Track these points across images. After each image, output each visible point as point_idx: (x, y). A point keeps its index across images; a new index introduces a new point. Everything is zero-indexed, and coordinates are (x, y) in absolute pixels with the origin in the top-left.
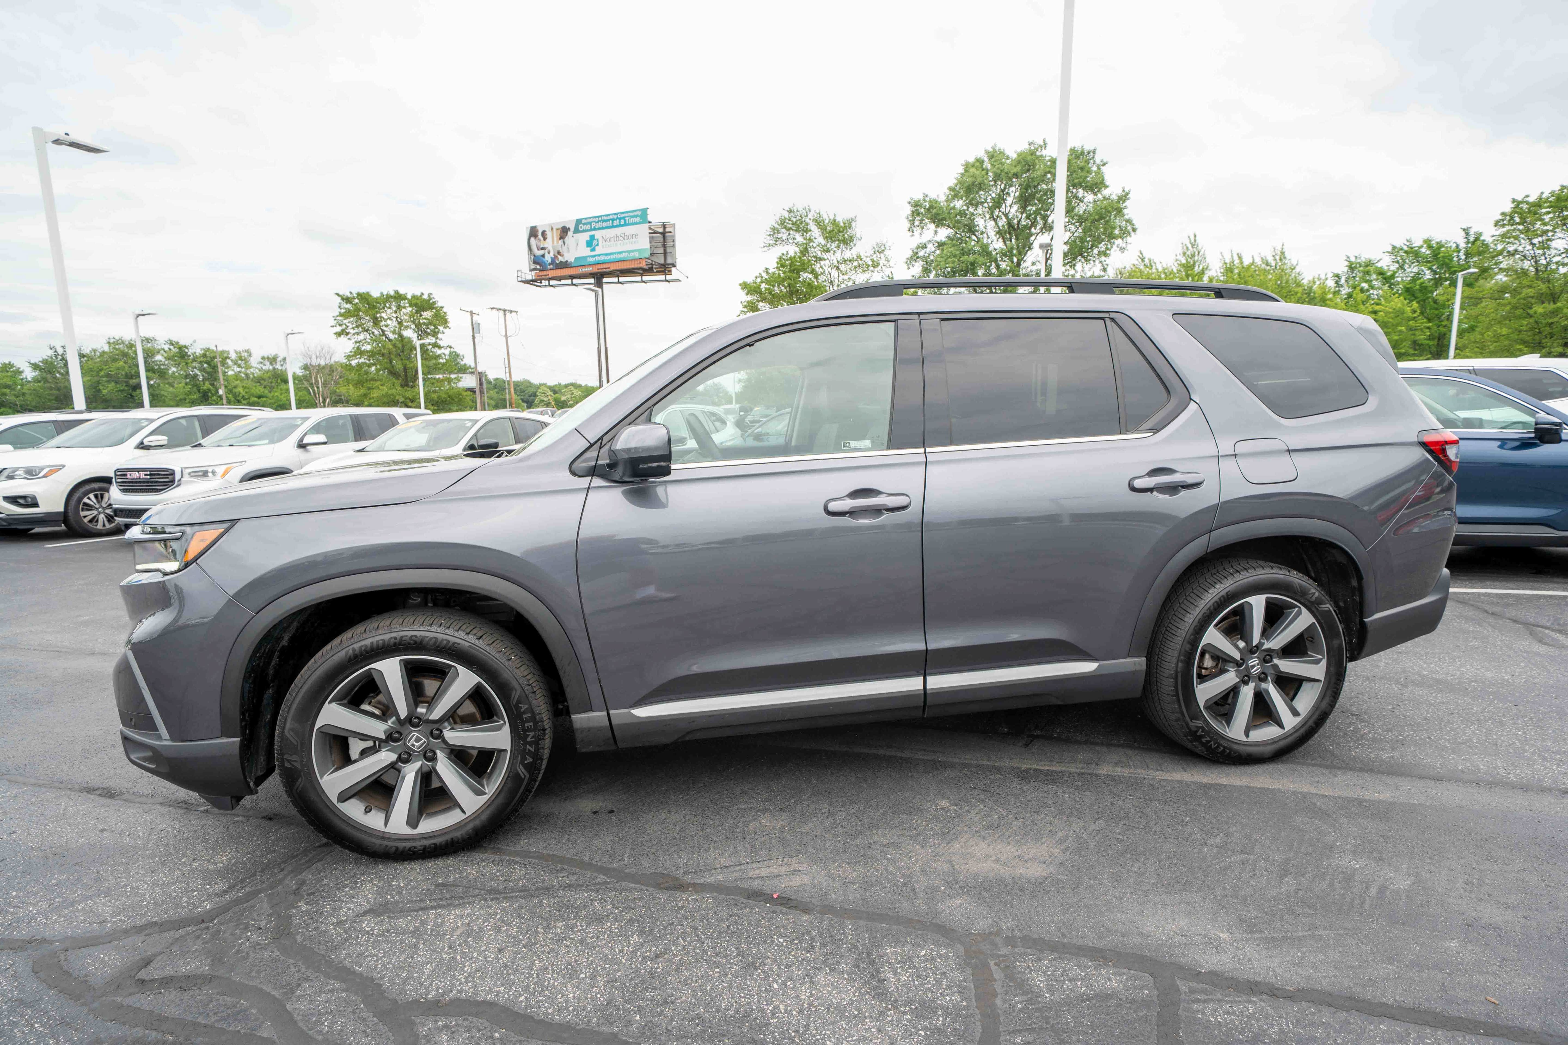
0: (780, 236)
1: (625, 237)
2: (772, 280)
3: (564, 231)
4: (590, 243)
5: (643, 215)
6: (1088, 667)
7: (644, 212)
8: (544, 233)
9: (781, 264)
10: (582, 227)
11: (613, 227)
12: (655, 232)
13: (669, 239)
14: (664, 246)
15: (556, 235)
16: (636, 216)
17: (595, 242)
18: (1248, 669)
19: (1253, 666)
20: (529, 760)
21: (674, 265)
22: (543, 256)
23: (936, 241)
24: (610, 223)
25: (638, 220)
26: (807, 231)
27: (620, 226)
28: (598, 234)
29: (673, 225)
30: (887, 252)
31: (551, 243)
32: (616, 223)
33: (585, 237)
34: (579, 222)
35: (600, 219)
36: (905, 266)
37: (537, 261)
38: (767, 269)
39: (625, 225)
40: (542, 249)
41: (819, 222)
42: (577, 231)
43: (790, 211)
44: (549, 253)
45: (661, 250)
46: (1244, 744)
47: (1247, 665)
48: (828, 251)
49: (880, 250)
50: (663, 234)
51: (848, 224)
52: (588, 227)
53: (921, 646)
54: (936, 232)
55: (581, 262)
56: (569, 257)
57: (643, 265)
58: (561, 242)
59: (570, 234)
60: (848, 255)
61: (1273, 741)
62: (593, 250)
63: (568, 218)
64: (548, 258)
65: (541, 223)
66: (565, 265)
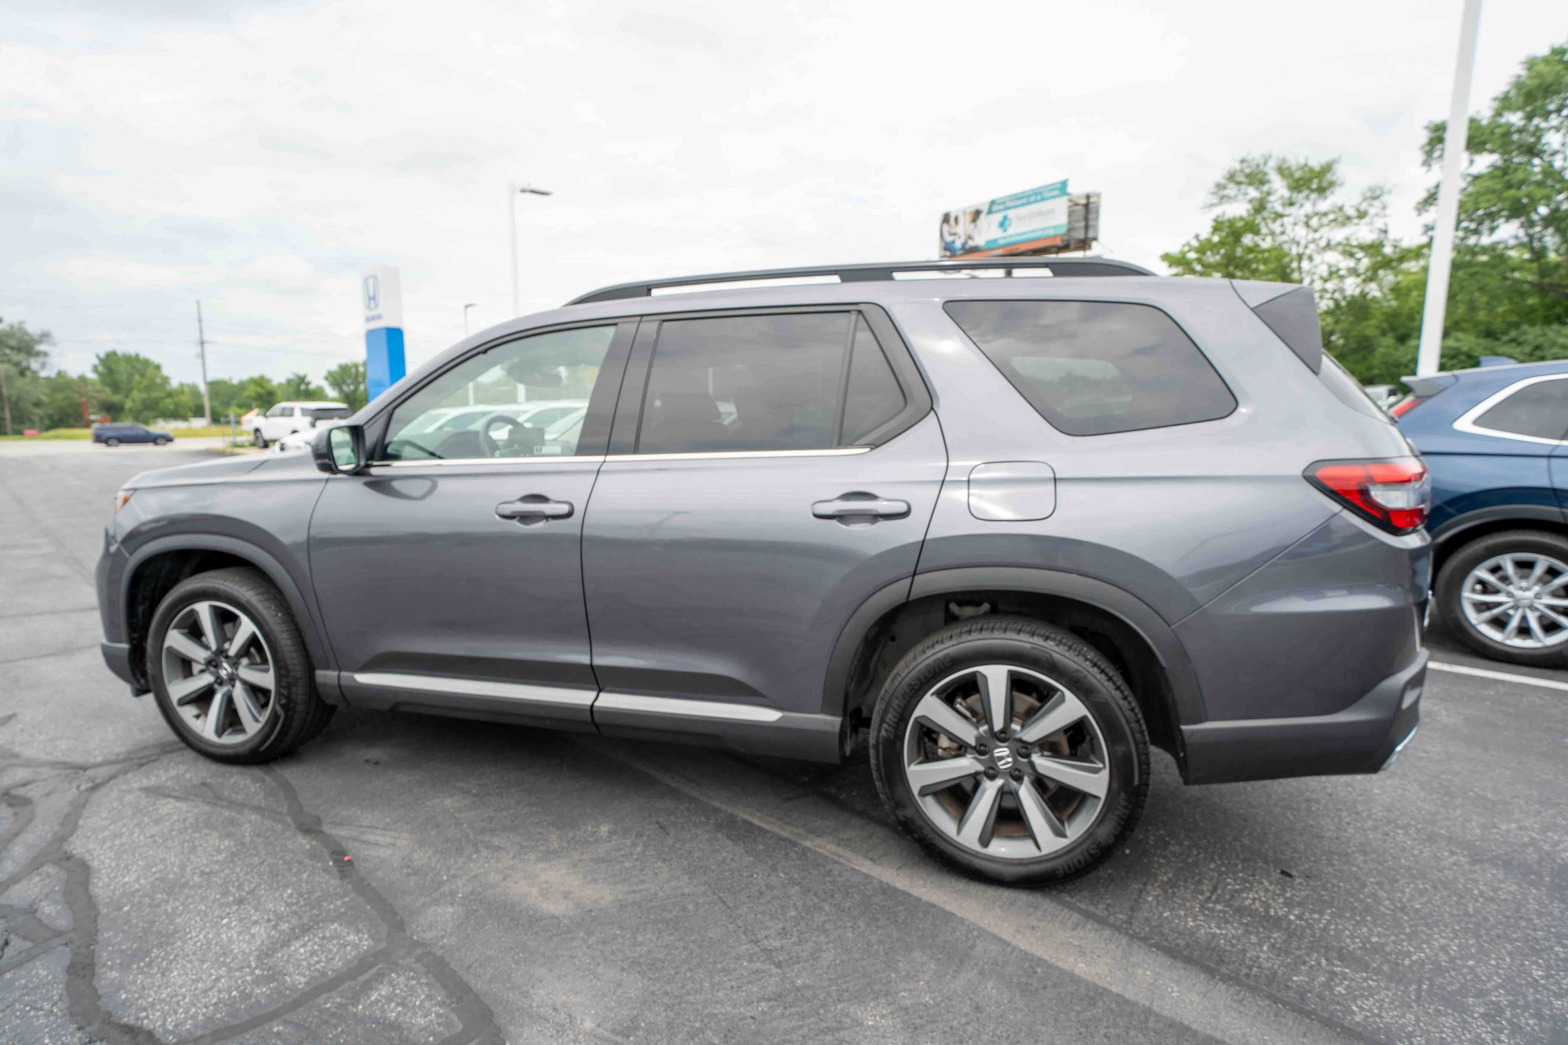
0: (1226, 192)
1: (1040, 213)
2: (1204, 248)
3: (977, 214)
4: (1003, 225)
5: (1062, 188)
6: (769, 715)
7: (1064, 185)
8: (956, 220)
9: (1218, 227)
10: (995, 208)
11: (1029, 203)
12: (1076, 204)
13: (1092, 210)
14: (1086, 219)
15: (968, 218)
16: (1054, 190)
17: (1007, 223)
18: (994, 760)
19: (1001, 758)
20: (284, 701)
21: (1095, 239)
22: (953, 242)
23: (1469, 175)
24: (1025, 200)
25: (1056, 193)
26: (1262, 182)
27: (1036, 202)
28: (1011, 214)
29: (1098, 195)
30: (1384, 198)
31: (963, 229)
32: (1032, 199)
33: (998, 217)
34: (993, 203)
35: (1016, 197)
36: (1415, 213)
37: (948, 248)
38: (1197, 237)
39: (1043, 199)
40: (954, 234)
41: (1282, 171)
42: (990, 212)
43: (1242, 161)
44: (959, 237)
45: (1082, 224)
46: (977, 855)
47: (992, 754)
48: (1291, 204)
49: (1375, 195)
50: (1087, 206)
51: (1327, 168)
52: (1002, 207)
53: (585, 659)
54: (1472, 162)
55: (991, 246)
56: (979, 241)
57: (1058, 242)
58: (972, 226)
59: (982, 216)
60: (1323, 205)
61: (1021, 862)
62: (1005, 230)
63: (981, 200)
64: (958, 244)
65: (953, 208)
66: (975, 250)
